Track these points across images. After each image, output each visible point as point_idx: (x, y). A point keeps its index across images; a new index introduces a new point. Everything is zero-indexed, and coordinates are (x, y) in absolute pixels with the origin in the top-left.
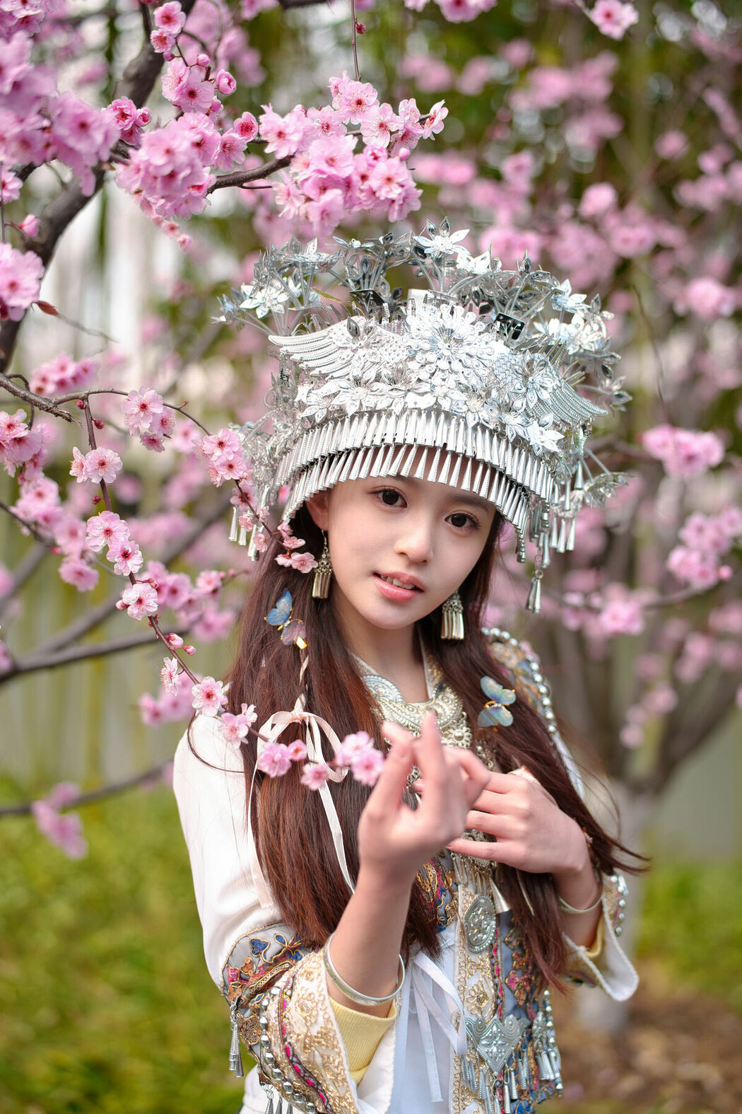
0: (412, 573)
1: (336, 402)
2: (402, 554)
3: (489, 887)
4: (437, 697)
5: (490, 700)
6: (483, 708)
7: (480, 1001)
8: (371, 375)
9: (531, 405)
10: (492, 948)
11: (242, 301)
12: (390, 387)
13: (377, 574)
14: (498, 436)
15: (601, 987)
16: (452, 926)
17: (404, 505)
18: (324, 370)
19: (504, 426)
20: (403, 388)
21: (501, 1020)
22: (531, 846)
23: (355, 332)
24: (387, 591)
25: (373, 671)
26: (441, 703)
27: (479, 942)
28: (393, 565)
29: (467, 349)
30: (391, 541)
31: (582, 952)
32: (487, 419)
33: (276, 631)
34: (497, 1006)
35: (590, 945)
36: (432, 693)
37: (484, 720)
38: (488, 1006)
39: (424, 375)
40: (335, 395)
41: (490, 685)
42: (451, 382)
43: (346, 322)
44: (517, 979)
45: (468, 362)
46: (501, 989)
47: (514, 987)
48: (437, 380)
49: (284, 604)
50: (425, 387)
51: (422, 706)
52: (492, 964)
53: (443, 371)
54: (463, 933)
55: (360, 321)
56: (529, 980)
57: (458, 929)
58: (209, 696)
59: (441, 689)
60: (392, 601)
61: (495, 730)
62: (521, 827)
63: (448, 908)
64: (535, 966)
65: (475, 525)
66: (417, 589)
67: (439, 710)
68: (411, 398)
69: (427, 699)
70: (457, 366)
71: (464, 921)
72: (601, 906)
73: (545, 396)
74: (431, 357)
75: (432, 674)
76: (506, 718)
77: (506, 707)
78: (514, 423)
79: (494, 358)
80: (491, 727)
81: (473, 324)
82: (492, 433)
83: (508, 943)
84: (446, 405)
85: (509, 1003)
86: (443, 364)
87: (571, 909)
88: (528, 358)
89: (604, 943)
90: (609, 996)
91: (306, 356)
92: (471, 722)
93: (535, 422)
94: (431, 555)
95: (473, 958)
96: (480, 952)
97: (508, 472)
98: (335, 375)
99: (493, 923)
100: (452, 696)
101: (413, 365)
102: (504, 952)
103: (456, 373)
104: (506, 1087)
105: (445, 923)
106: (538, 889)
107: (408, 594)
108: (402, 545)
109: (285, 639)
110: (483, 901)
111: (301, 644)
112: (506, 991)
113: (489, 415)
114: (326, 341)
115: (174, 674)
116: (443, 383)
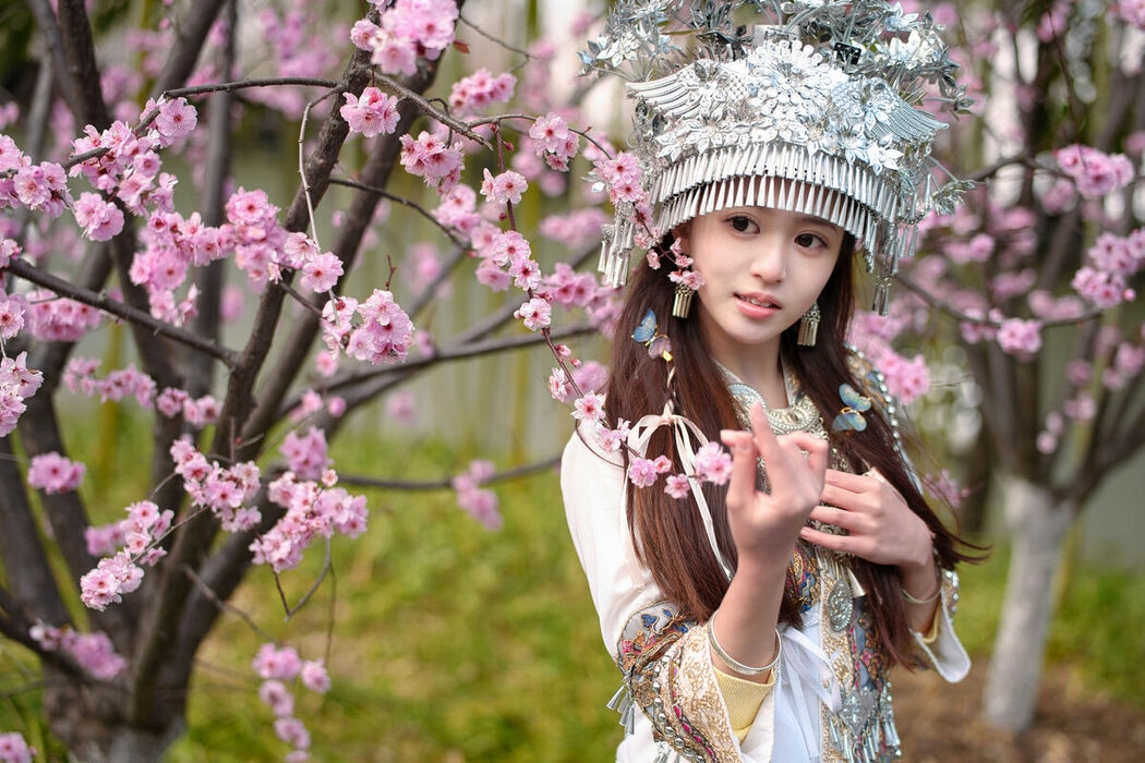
0: (767, 293)
1: (689, 141)
2: (757, 276)
3: (846, 573)
4: (797, 404)
5: (846, 406)
6: (838, 413)
7: (842, 674)
8: (718, 112)
9: (870, 128)
10: (849, 628)
11: (599, 52)
12: (736, 124)
13: (737, 296)
14: (838, 161)
15: (935, 670)
16: (817, 605)
17: (758, 231)
18: (676, 111)
19: (844, 151)
20: (747, 124)
21: (858, 691)
22: (881, 542)
23: (701, 74)
24: (747, 310)
25: (739, 380)
26: (801, 409)
27: (839, 622)
28: (750, 286)
29: (805, 81)
30: (747, 264)
31: (919, 636)
32: (826, 145)
33: (644, 347)
34: (855, 678)
35: (927, 631)
36: (792, 400)
37: (839, 424)
38: (848, 677)
39: (766, 110)
40: (688, 134)
41: (847, 392)
42: (791, 115)
43: (692, 65)
44: (870, 656)
45: (807, 93)
46: (858, 664)
47: (868, 663)
48: (778, 114)
49: (649, 323)
50: (767, 122)
51: (784, 412)
52: (850, 642)
53: (784, 105)
54: (825, 613)
55: (706, 63)
56: (878, 658)
57: (821, 610)
58: (590, 409)
59: (799, 396)
60: (754, 319)
61: (848, 434)
62: (872, 524)
63: (812, 590)
64: (883, 646)
65: (824, 245)
66: (774, 306)
67: (799, 416)
68: (755, 133)
69: (787, 405)
70: (796, 99)
71: (826, 602)
72: (939, 598)
73: (883, 117)
74: (772, 92)
75: (791, 382)
76: (860, 423)
77: (861, 413)
78: (854, 148)
79: (831, 87)
80: (845, 431)
81: (811, 56)
82: (832, 158)
83: (862, 625)
84: (787, 137)
85: (864, 678)
86: (783, 98)
87: (912, 599)
88: (864, 83)
89: (939, 630)
90: (942, 678)
91: (659, 100)
92: (827, 427)
93: (875, 144)
94: (784, 275)
95: (834, 635)
96: (839, 631)
97: (850, 194)
98: (686, 115)
99: (850, 605)
100: (810, 403)
101: (755, 102)
102: (858, 633)
103: (796, 105)
104: (865, 749)
105: (810, 603)
106: (885, 579)
107: (766, 311)
108: (756, 268)
109: (652, 353)
110: (842, 585)
111: (668, 357)
112: (861, 666)
113: (828, 141)
114: (677, 84)
115: (560, 384)
116: (784, 116)
